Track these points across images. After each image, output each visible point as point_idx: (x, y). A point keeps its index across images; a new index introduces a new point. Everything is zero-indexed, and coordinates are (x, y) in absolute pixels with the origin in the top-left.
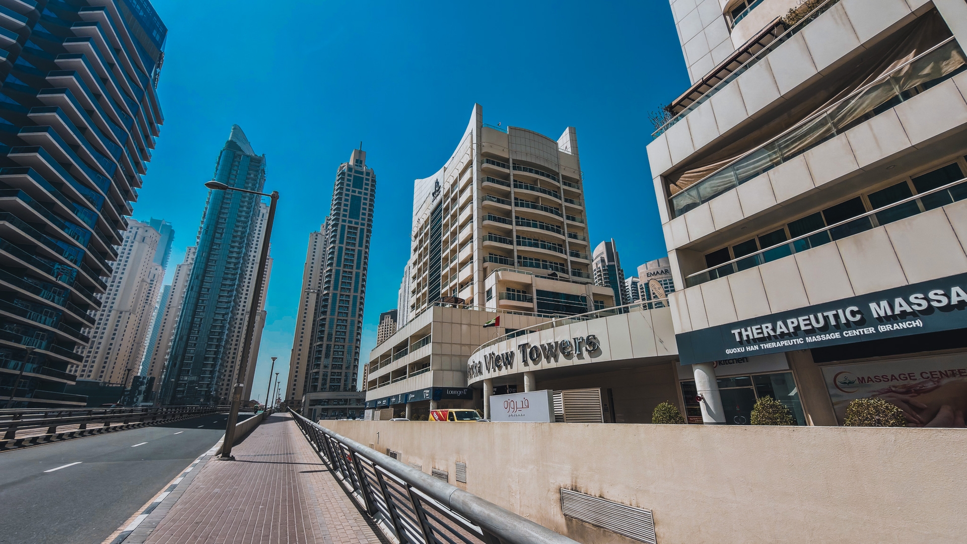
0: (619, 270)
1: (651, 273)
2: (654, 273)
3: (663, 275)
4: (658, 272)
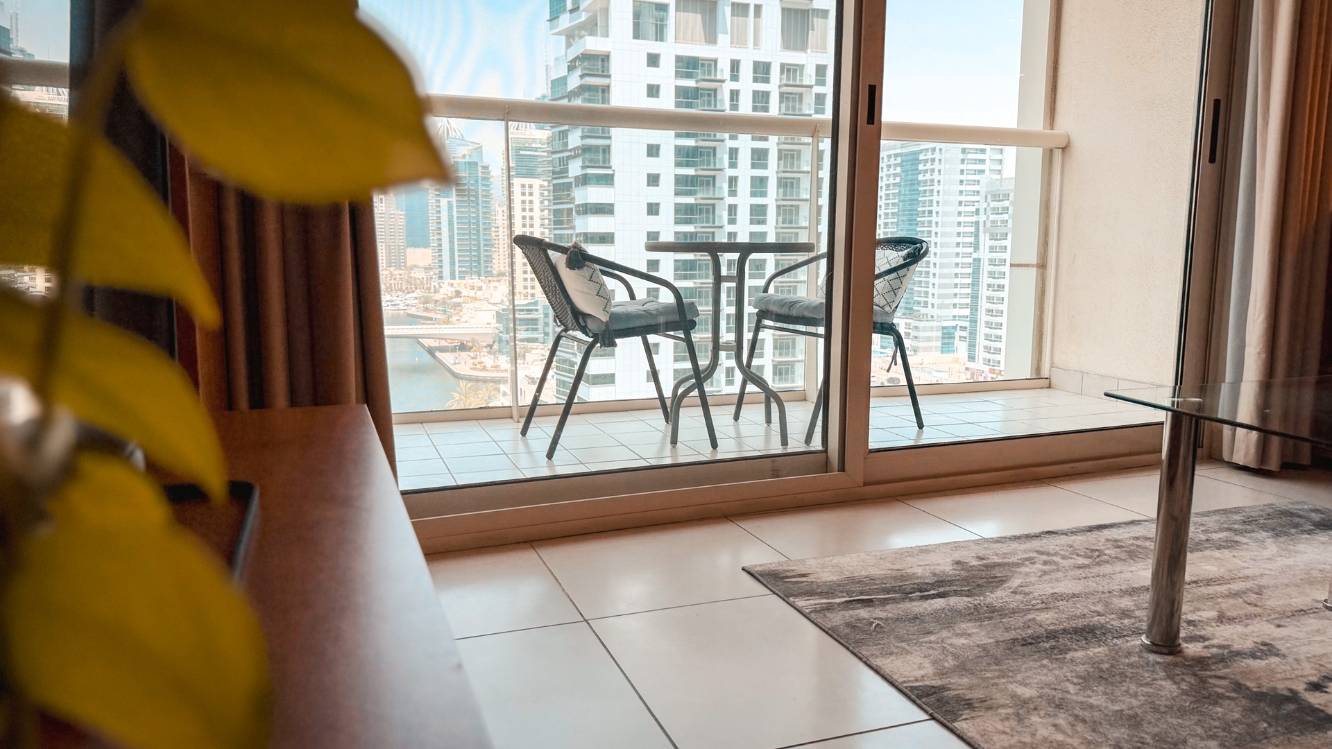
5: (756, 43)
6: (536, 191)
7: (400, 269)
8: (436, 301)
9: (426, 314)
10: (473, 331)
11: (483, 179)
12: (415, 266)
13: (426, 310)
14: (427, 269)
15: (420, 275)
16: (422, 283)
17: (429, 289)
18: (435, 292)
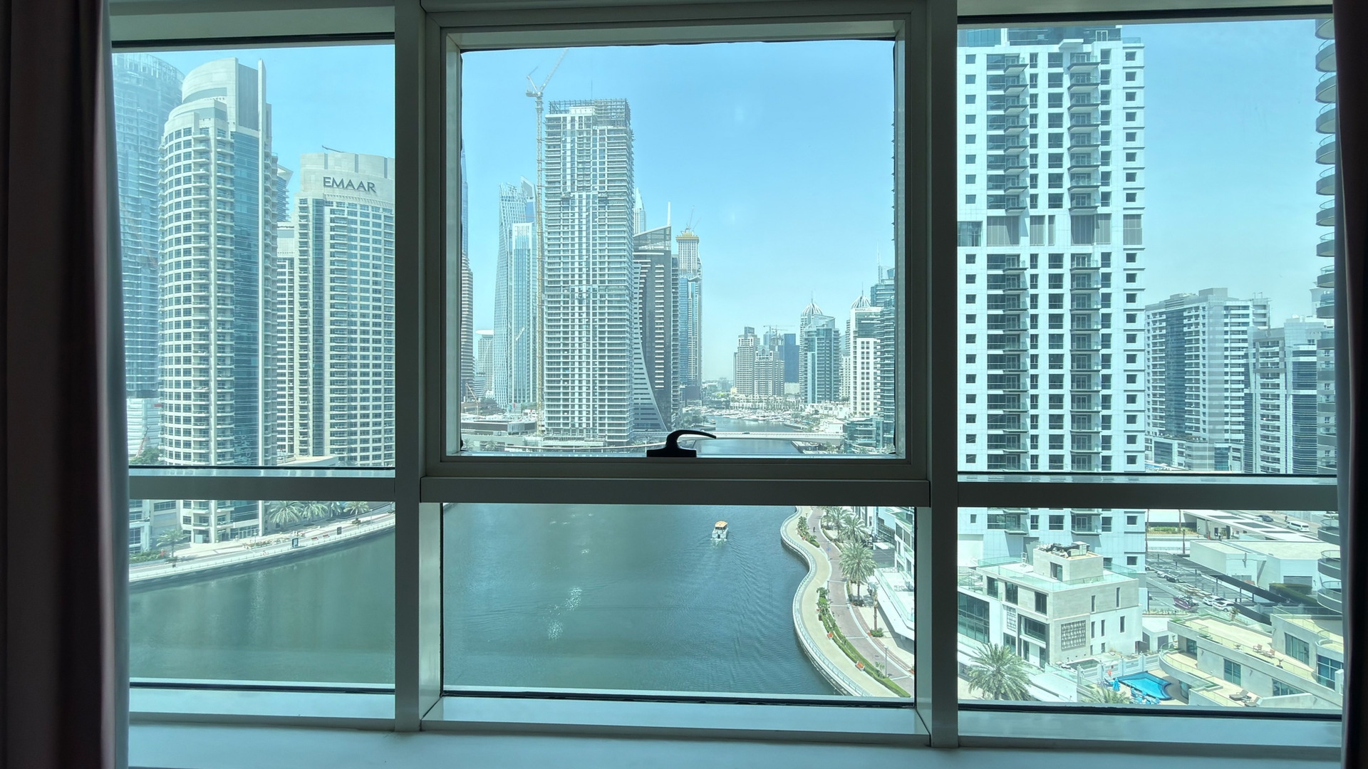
0: (267, 155)
1: (334, 181)
2: (342, 181)
3: (362, 194)
4: (350, 184)
5: (1051, 242)
6: (871, 345)
7: (780, 396)
8: (803, 417)
9: (796, 425)
10: (828, 437)
11: (835, 339)
12: (789, 394)
13: (796, 422)
14: (797, 396)
15: (792, 400)
16: (793, 405)
17: (798, 408)
18: (801, 411)
